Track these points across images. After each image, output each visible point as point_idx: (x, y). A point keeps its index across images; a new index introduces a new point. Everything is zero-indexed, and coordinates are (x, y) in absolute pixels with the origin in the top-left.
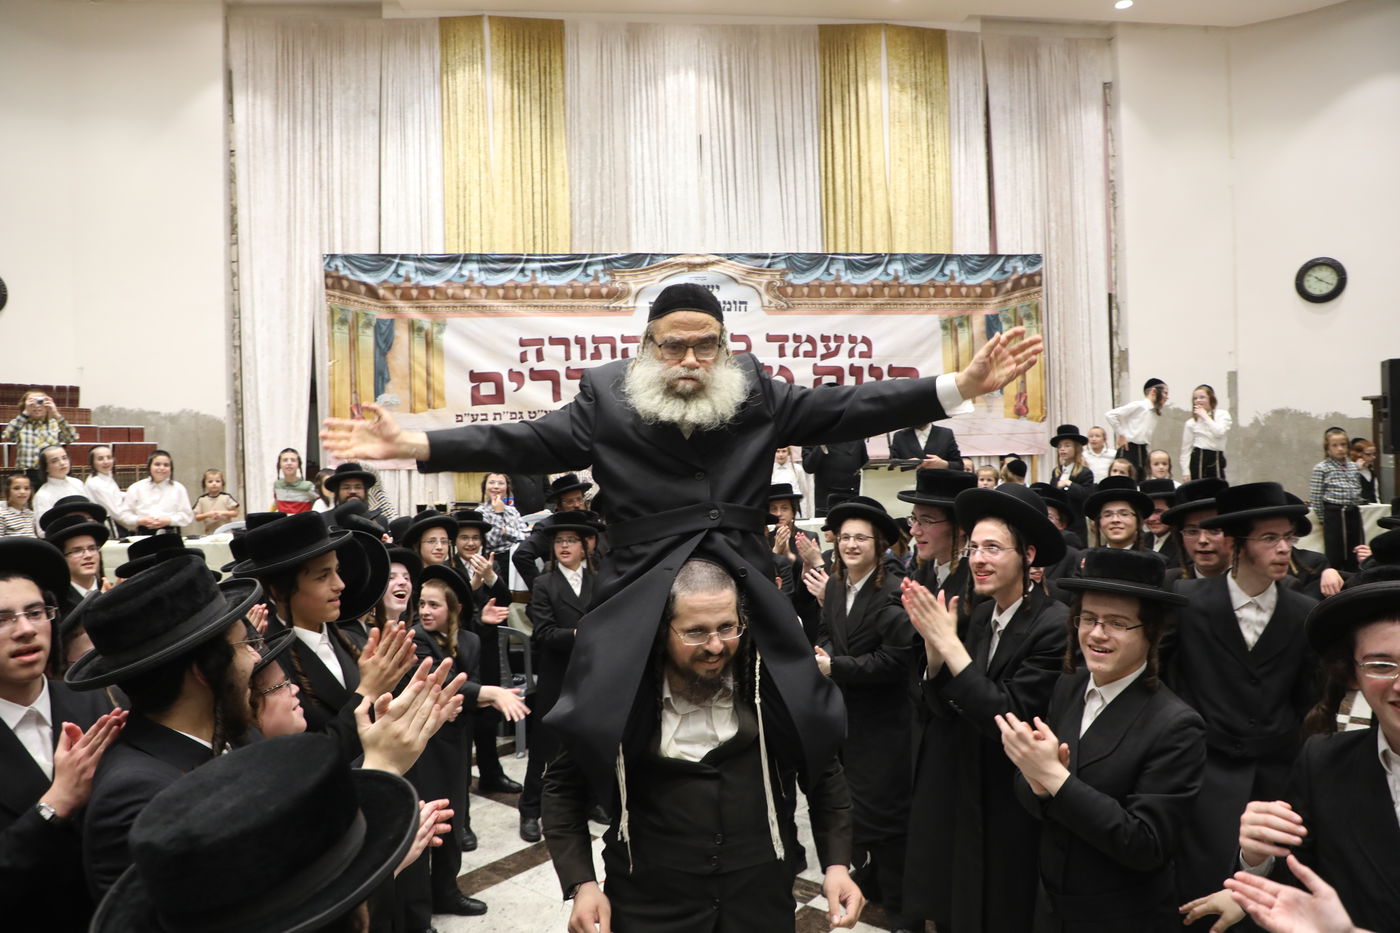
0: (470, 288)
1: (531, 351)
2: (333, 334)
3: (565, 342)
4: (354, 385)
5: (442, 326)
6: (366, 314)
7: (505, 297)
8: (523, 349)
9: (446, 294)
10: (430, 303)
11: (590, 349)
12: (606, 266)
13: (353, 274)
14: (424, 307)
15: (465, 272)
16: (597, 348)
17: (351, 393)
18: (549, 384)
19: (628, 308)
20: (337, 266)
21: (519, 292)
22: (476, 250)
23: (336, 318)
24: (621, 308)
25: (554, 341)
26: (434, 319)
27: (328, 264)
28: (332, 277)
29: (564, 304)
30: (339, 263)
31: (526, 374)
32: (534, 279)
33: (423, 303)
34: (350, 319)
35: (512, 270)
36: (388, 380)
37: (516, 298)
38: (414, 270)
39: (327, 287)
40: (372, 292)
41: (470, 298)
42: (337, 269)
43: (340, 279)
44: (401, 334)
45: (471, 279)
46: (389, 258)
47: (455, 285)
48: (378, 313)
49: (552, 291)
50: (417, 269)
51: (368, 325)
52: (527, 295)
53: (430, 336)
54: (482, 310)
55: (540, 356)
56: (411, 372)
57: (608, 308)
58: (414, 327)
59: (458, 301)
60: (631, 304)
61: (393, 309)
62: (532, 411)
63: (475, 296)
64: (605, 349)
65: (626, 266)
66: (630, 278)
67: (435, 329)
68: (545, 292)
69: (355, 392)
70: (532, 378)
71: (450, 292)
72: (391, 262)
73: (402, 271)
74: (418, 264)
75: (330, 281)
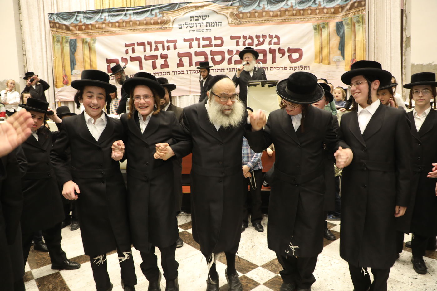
0: (105, 23)
1: (130, 49)
2: (54, 46)
3: (143, 44)
4: (64, 67)
5: (94, 40)
6: (66, 37)
7: (119, 27)
8: (127, 48)
9: (96, 27)
10: (90, 31)
11: (154, 46)
12: (160, 10)
13: (60, 21)
14: (88, 33)
15: (103, 17)
16: (156, 46)
17: (63, 70)
18: (137, 63)
19: (169, 28)
20: (54, 18)
21: (124, 24)
22: (107, 7)
23: (56, 40)
24: (166, 28)
25: (139, 44)
26: (92, 38)
27: (50, 17)
28: (52, 23)
29: (143, 28)
30: (54, 17)
31: (129, 59)
32: (131, 18)
33: (87, 31)
34: (60, 39)
35: (121, 15)
36: (76, 64)
37: (123, 27)
38: (83, 18)
39: (51, 27)
40: (67, 28)
41: (105, 28)
42: (54, 20)
43: (55, 23)
44: (79, 45)
45: (105, 20)
46: (73, 13)
47: (99, 23)
48: (71, 37)
49: (138, 23)
50: (84, 17)
51: (67, 42)
52: (128, 25)
53: (90, 45)
54: (110, 32)
55: (133, 51)
56: (84, 61)
57: (161, 28)
58: (84, 42)
59: (100, 29)
60: (171, 26)
61: (76, 34)
62: (131, 74)
63: (107, 27)
64: (160, 46)
65: (169, 9)
66: (170, 14)
67: (92, 42)
68: (135, 23)
69: (64, 70)
70: (131, 61)
71: (97, 26)
72: (74, 15)
73: (78, 19)
74: (84, 15)
75: (52, 25)
